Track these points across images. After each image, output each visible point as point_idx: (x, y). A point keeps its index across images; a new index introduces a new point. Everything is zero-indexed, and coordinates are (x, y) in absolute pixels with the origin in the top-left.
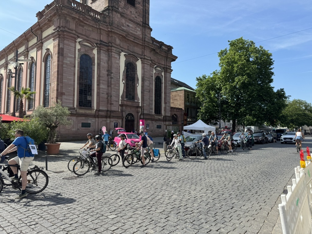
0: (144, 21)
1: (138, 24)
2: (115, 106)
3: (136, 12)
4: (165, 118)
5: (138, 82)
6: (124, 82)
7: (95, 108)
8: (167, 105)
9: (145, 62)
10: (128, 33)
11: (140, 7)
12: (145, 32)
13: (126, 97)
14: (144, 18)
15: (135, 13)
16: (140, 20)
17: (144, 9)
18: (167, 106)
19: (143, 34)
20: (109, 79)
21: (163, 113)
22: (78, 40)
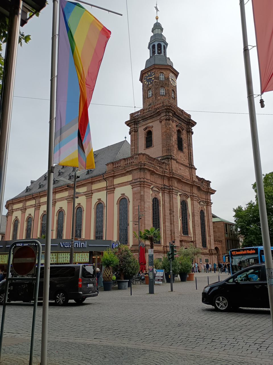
0: (190, 163)
1: (186, 166)
2: (177, 242)
3: (184, 156)
4: (211, 251)
5: (190, 218)
6: (180, 218)
7: (163, 245)
9: (194, 199)
10: (183, 177)
11: (185, 150)
12: (192, 173)
13: (183, 233)
14: (190, 160)
15: (183, 157)
16: (186, 162)
17: (189, 152)
19: (190, 174)
20: (172, 217)
21: (208, 247)
22: (151, 187)
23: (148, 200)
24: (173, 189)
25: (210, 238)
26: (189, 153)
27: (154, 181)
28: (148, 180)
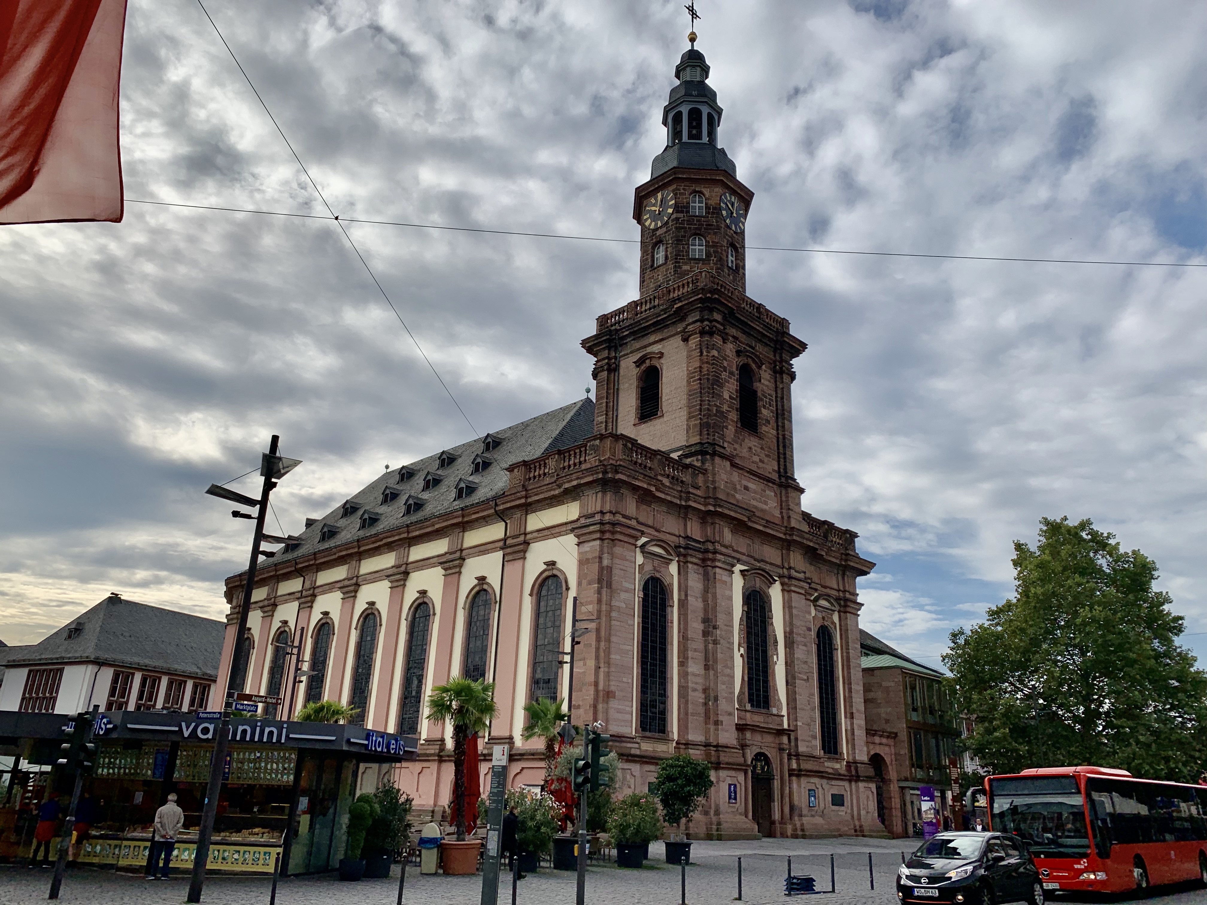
0: (782, 470)
1: (769, 480)
2: (727, 731)
3: (762, 448)
4: (853, 768)
5: (776, 649)
6: (742, 650)
7: (676, 737)
8: (855, 721)
9: (793, 588)
10: (752, 514)
11: (768, 430)
12: (787, 501)
13: (750, 701)
14: (782, 460)
15: (759, 450)
16: (770, 467)
17: (781, 437)
18: (855, 726)
19: (781, 505)
20: (711, 646)
21: (845, 751)
22: (640, 543)
23: (626, 585)
24: (715, 552)
25: (852, 724)
26: (778, 438)
27: (650, 523)
28: (630, 518)
